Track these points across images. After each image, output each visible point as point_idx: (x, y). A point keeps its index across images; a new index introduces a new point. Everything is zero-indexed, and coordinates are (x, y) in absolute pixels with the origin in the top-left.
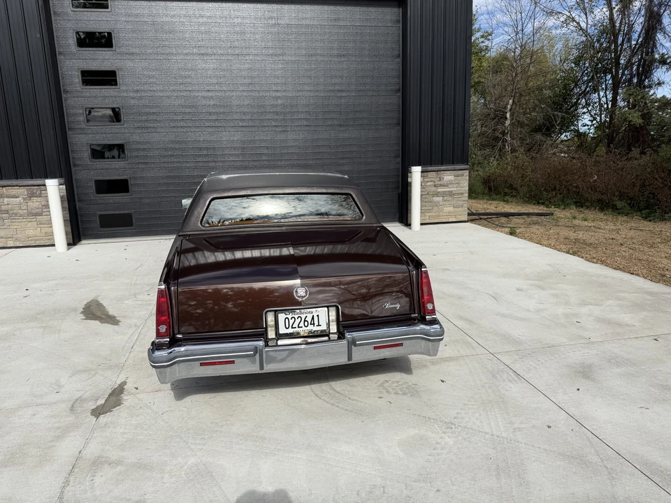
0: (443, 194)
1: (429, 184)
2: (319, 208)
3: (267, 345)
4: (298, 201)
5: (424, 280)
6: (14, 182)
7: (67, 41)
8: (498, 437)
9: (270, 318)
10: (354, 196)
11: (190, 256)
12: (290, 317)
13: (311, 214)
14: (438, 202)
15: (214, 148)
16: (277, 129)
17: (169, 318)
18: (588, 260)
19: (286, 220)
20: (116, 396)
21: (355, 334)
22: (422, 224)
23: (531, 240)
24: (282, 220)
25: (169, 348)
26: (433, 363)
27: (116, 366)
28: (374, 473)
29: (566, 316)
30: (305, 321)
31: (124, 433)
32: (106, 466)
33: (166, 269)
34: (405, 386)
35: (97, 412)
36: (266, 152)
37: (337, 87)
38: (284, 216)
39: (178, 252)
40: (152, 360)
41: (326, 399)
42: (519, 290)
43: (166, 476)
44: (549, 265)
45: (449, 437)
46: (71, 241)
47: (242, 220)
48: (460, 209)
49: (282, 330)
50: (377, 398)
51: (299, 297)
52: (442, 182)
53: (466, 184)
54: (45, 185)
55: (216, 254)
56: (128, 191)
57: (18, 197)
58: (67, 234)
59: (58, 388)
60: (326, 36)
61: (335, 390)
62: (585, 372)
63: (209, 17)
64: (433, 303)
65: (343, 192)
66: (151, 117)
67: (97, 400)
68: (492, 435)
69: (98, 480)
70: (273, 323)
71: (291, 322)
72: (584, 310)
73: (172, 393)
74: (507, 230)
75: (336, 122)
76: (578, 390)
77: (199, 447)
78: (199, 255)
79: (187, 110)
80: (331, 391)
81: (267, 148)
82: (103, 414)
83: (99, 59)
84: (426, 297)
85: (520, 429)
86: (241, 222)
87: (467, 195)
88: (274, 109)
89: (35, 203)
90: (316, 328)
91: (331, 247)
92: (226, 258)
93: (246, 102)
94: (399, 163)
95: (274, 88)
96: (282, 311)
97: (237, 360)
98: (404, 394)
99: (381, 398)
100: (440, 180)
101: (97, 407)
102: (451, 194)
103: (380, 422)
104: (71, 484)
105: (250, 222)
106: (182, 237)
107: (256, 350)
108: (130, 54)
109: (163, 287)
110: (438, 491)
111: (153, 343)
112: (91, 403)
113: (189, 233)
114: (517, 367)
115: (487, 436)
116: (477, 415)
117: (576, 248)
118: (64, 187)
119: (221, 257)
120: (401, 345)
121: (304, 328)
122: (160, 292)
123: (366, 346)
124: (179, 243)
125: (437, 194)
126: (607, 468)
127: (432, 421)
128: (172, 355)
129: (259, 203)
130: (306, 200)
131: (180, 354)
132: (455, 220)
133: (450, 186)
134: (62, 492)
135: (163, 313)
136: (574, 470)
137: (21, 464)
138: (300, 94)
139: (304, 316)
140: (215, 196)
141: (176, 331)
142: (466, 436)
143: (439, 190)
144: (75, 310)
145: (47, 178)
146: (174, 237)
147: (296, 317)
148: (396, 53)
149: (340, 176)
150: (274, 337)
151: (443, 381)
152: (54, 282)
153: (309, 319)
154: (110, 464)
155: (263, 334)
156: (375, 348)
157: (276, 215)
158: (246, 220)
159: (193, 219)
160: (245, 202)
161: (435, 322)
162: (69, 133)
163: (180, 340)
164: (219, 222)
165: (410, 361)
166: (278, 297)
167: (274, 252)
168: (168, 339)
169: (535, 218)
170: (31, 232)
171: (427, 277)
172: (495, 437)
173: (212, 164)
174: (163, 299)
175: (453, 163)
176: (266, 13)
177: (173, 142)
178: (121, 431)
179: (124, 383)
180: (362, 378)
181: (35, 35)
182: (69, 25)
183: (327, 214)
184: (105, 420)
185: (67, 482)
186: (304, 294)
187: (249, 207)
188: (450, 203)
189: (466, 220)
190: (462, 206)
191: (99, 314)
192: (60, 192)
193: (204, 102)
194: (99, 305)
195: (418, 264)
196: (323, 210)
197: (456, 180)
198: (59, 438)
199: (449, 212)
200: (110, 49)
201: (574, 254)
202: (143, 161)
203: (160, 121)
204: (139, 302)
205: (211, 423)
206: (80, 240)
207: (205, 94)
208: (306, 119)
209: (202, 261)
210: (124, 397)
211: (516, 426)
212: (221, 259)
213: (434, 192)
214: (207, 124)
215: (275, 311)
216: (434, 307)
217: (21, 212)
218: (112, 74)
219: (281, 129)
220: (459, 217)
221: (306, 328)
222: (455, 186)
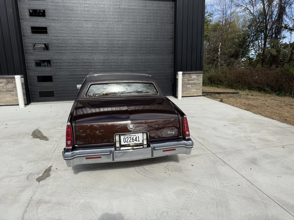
0: (192, 84)
1: (185, 79)
2: (138, 89)
3: (116, 150)
4: (128, 86)
5: (185, 121)
7: (25, 13)
8: (217, 189)
9: (117, 138)
10: (154, 84)
11: (80, 110)
12: (126, 137)
13: (134, 92)
14: (189, 87)
15: (91, 62)
16: (119, 54)
17: (72, 138)
18: (254, 113)
19: (123, 95)
20: (48, 172)
21: (155, 145)
22: (182, 97)
23: (229, 104)
24: (122, 95)
25: (72, 151)
26: (188, 157)
27: (47, 159)
28: (163, 206)
29: (245, 137)
30: (133, 139)
31: (51, 189)
32: (43, 204)
33: (70, 116)
34: (176, 167)
35: (39, 180)
36: (114, 64)
37: (146, 36)
38: (122, 93)
39: (75, 108)
40: (64, 157)
41: (141, 173)
42: (224, 126)
43: (71, 208)
44: (238, 115)
45: (195, 190)
46: (26, 103)
47: (103, 94)
48: (199, 90)
49: (123, 143)
50: (164, 173)
51: (130, 128)
52: (191, 79)
53: (202, 80)
54: (14, 78)
55: (92, 109)
56: (52, 81)
57: (2, 83)
58: (24, 100)
59: (21, 169)
60: (141, 14)
61: (145, 170)
62: (253, 161)
63: (89, 4)
64: (189, 132)
65: (149, 82)
66: (63, 48)
67: (39, 174)
68: (214, 189)
69: (39, 210)
70: (119, 140)
71: (127, 139)
72: (252, 135)
73: (72, 171)
74: (219, 100)
75: (145, 52)
76: (251, 169)
77: (85, 195)
78: (84, 110)
79: (79, 45)
80: (144, 170)
81: (115, 62)
82: (42, 180)
83: (39, 22)
84: (186, 129)
85: (226, 186)
86: (103, 95)
87: (202, 84)
88: (118, 46)
89: (10, 86)
90: (137, 142)
91: (143, 106)
92: (96, 111)
93: (105, 42)
94: (172, 70)
95: (118, 36)
96: (122, 135)
97: (102, 157)
98: (176, 171)
99: (166, 173)
100: (190, 78)
101: (39, 177)
102: (195, 84)
103: (166, 183)
104: (27, 212)
105: (107, 95)
106: (77, 102)
107: (111, 152)
108: (53, 20)
109: (69, 124)
110: (191, 213)
111: (65, 149)
112: (36, 176)
113: (80, 100)
114: (224, 159)
115: (212, 189)
116: (208, 180)
117: (249, 108)
118: (23, 79)
119: (94, 111)
120: (175, 149)
122: (68, 126)
123: (159, 150)
124: (76, 104)
125: (189, 84)
126: (264, 203)
127: (188, 183)
128: (73, 154)
129: (111, 87)
130: (132, 86)
131: (77, 154)
132: (197, 95)
133: (195, 80)
134: (23, 216)
135: (69, 135)
136: (250, 204)
137: (4, 203)
138: (130, 39)
139: (132, 137)
140: (92, 83)
141: (75, 144)
142: (203, 189)
143: (190, 82)
144: (29, 134)
145: (15, 75)
146: (74, 101)
147: (129, 137)
148: (172, 22)
149: (148, 75)
150: (119, 146)
151: (192, 165)
152: (18, 121)
154: (45, 203)
155: (114, 145)
156: (164, 151)
157: (119, 92)
158: (106, 94)
159: (82, 94)
160: (105, 86)
161: (189, 139)
162: (25, 55)
163: (77, 147)
164: (93, 95)
165: (178, 157)
166: (119, 128)
167: (117, 109)
168: (72, 147)
169: (231, 95)
170: (8, 99)
171: (186, 120)
172: (216, 190)
173: (90, 69)
174: (69, 129)
175: (196, 70)
176: (115, 3)
177: (73, 59)
178: (50, 188)
179: (51, 167)
180: (157, 164)
181: (10, 10)
182: (25, 6)
183: (141, 92)
184: (43, 183)
185: (25, 211)
186: (132, 127)
187: (106, 88)
188: (194, 88)
189: (201, 95)
190: (200, 89)
191: (39, 135)
192: (21, 81)
193: (86, 42)
194: (39, 132)
195: (182, 114)
196: (140, 90)
197: (197, 78)
198: (21, 191)
199: (194, 92)
200: (44, 17)
201: (248, 110)
202: (59, 68)
203: (67, 50)
204: (57, 131)
205: (91, 184)
206: (30, 103)
207: (87, 38)
208: (132, 50)
209: (85, 112)
210: (51, 173)
211: (225, 185)
212: (94, 112)
213: (187, 83)
214: (88, 52)
215: (120, 135)
216: (189, 133)
217: (3, 90)
218: (45, 28)
219: (121, 54)
220: (199, 94)
221: (133, 142)
222: (197, 80)
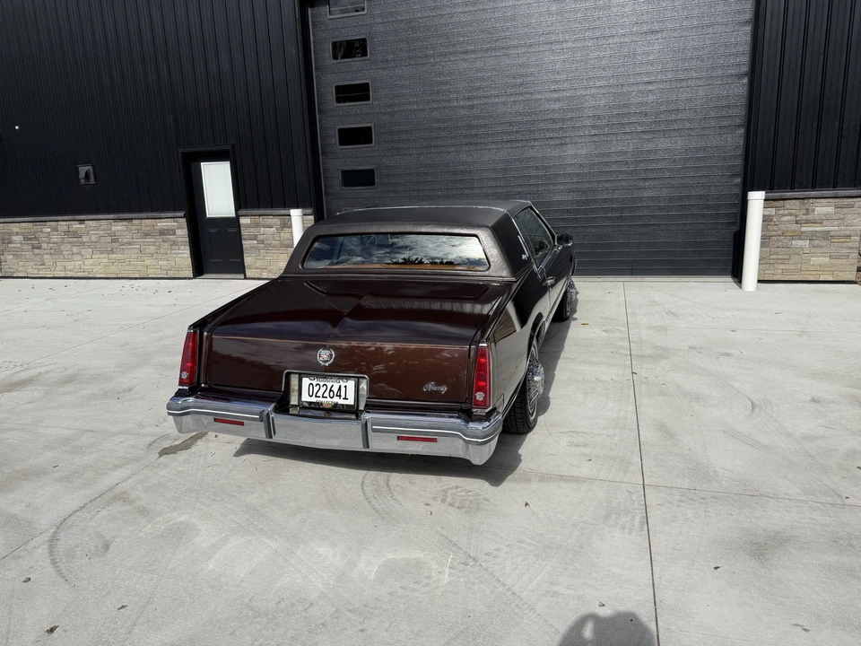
0: (812, 237)
1: (785, 218)
6: (269, 212)
7: (324, 53)
8: (513, 593)
9: (294, 381)
12: (314, 382)
14: (802, 249)
17: (195, 366)
22: (759, 281)
30: (331, 391)
31: (163, 477)
32: (121, 502)
34: (472, 498)
35: (165, 452)
41: (368, 490)
43: (149, 526)
45: (450, 574)
48: (844, 261)
49: (305, 398)
50: (422, 504)
51: (322, 361)
52: (809, 217)
53: (858, 220)
54: (290, 215)
57: (272, 227)
61: (388, 483)
66: (404, 136)
68: (509, 590)
69: (103, 513)
70: (297, 388)
71: (316, 389)
76: (717, 568)
77: (202, 507)
80: (382, 484)
82: (167, 454)
83: (354, 71)
85: (555, 594)
87: (858, 239)
89: (284, 234)
90: (341, 402)
96: (307, 375)
97: (246, 423)
98: (460, 508)
99: (427, 505)
100: (807, 213)
101: (170, 447)
102: (826, 236)
103: (395, 532)
104: (84, 510)
107: (262, 414)
108: (384, 62)
112: (169, 442)
114: (657, 512)
115: (500, 589)
118: (313, 217)
120: (436, 441)
121: (329, 399)
123: (387, 434)
125: (800, 236)
127: (454, 549)
128: (186, 404)
132: (831, 279)
133: (825, 223)
135: (189, 358)
139: (329, 385)
142: (473, 580)
143: (803, 229)
145: (292, 207)
147: (321, 384)
150: (296, 403)
151: (527, 504)
153: (335, 389)
154: (124, 501)
156: (400, 438)
162: (322, 157)
163: (203, 390)
168: (188, 387)
172: (509, 594)
173: (468, 191)
174: (190, 345)
175: (835, 186)
177: (425, 166)
178: (164, 473)
181: (293, 51)
182: (325, 36)
184: (163, 460)
185: (82, 508)
188: (824, 250)
189: (852, 279)
190: (847, 257)
192: (303, 224)
193: (463, 113)
197: (838, 214)
198: (117, 467)
199: (820, 265)
200: (365, 58)
203: (413, 140)
205: (237, 486)
207: (464, 103)
208: (593, 126)
210: (199, 442)
211: (555, 589)
213: (793, 231)
214: (465, 141)
215: (300, 374)
217: (274, 242)
218: (366, 86)
219: (557, 142)
220: (841, 274)
221: (331, 400)
222: (836, 223)
